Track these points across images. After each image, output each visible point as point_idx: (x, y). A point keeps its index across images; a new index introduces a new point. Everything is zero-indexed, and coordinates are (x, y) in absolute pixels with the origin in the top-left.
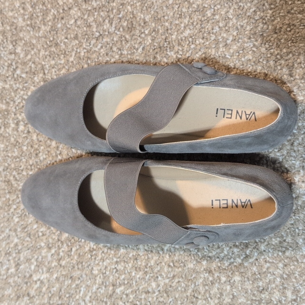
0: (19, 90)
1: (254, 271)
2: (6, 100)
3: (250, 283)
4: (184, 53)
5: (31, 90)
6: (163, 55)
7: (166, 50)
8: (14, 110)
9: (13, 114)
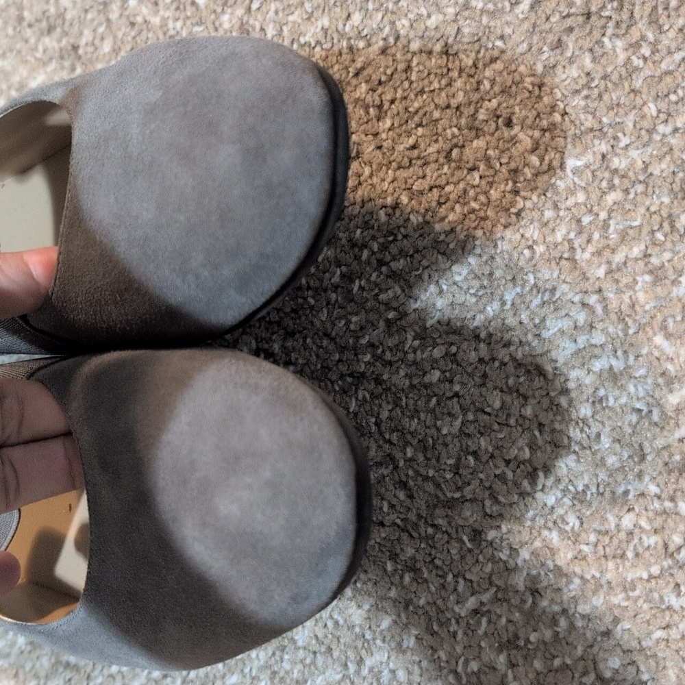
4: (657, 57)
6: (587, 44)
7: (604, 27)
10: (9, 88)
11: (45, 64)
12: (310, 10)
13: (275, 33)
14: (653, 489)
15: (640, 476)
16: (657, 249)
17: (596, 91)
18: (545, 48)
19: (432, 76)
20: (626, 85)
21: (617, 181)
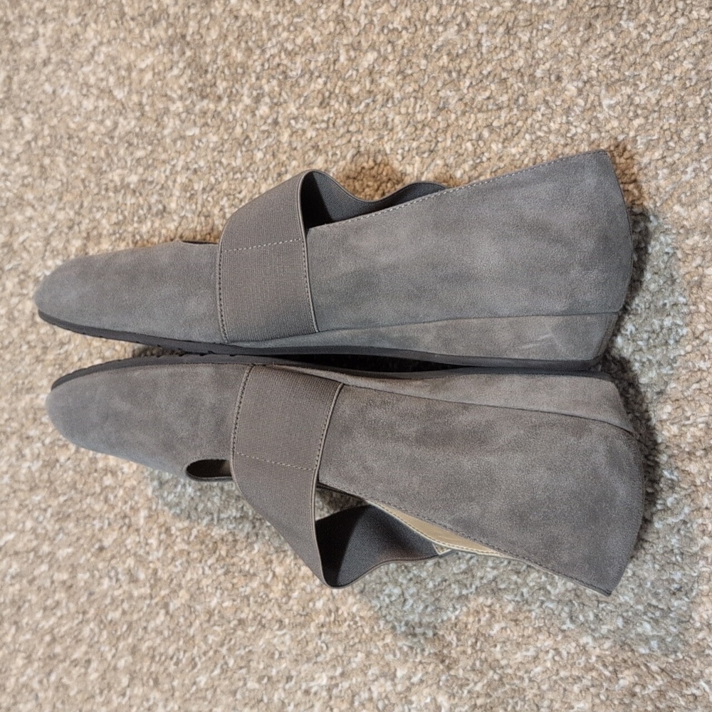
0: (280, 29)
1: (673, 546)
2: (247, 42)
3: (654, 568)
4: (658, 32)
5: (304, 33)
6: (610, 25)
7: (621, 14)
8: (259, 69)
9: (253, 75)
10: (118, 69)
11: (153, 49)
12: (394, 5)
13: (366, 22)
14: (682, 300)
15: (673, 291)
16: (670, 153)
17: (619, 55)
18: (581, 29)
19: (498, 50)
20: (639, 51)
21: (639, 112)
